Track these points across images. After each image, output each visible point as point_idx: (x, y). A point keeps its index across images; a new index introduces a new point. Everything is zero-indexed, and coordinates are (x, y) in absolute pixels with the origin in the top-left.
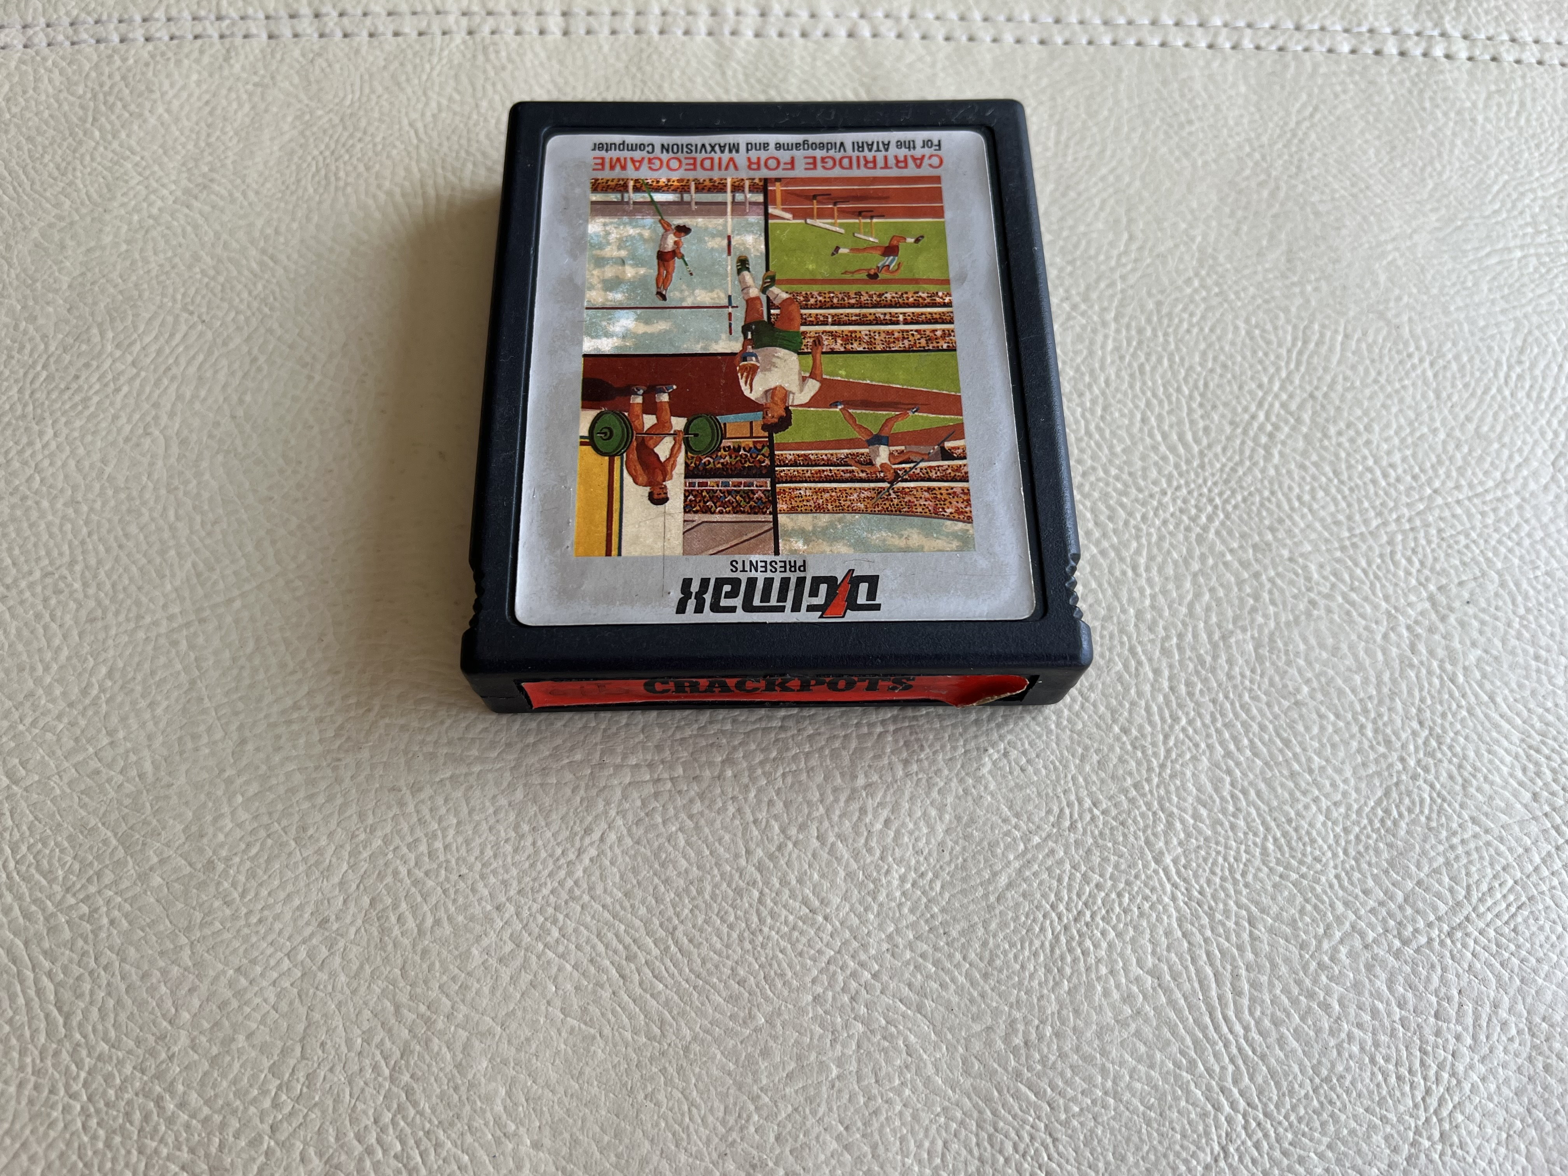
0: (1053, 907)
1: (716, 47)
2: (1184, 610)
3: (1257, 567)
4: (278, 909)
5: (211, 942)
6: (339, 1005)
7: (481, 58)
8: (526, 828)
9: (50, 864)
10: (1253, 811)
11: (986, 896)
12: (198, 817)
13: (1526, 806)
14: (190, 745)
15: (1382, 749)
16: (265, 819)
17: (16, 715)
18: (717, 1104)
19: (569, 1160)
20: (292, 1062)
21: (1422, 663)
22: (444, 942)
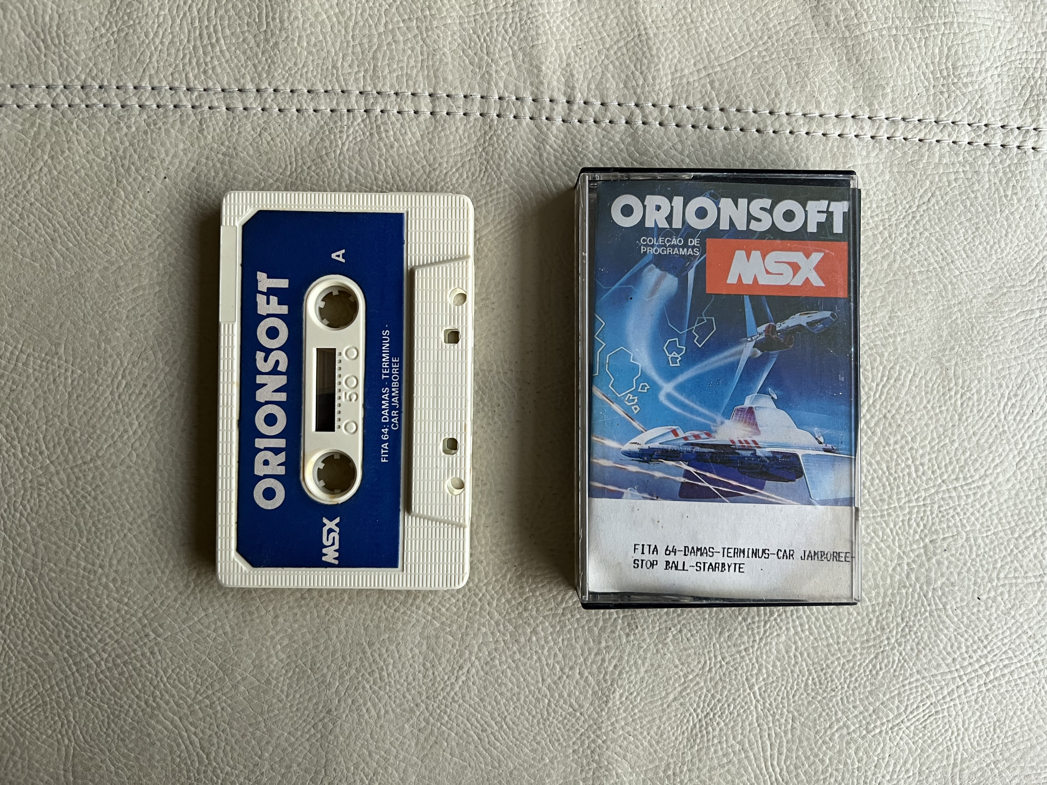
0: (695, 710)
1: (536, 130)
4: (306, 704)
5: (274, 720)
6: (341, 751)
7: (376, 136)
8: (428, 665)
9: (185, 679)
10: (804, 664)
11: (662, 705)
12: (258, 656)
13: (947, 665)
14: (248, 618)
15: (879, 633)
16: (294, 658)
17: (151, 598)
20: (321, 777)
21: (911, 585)
22: (391, 722)
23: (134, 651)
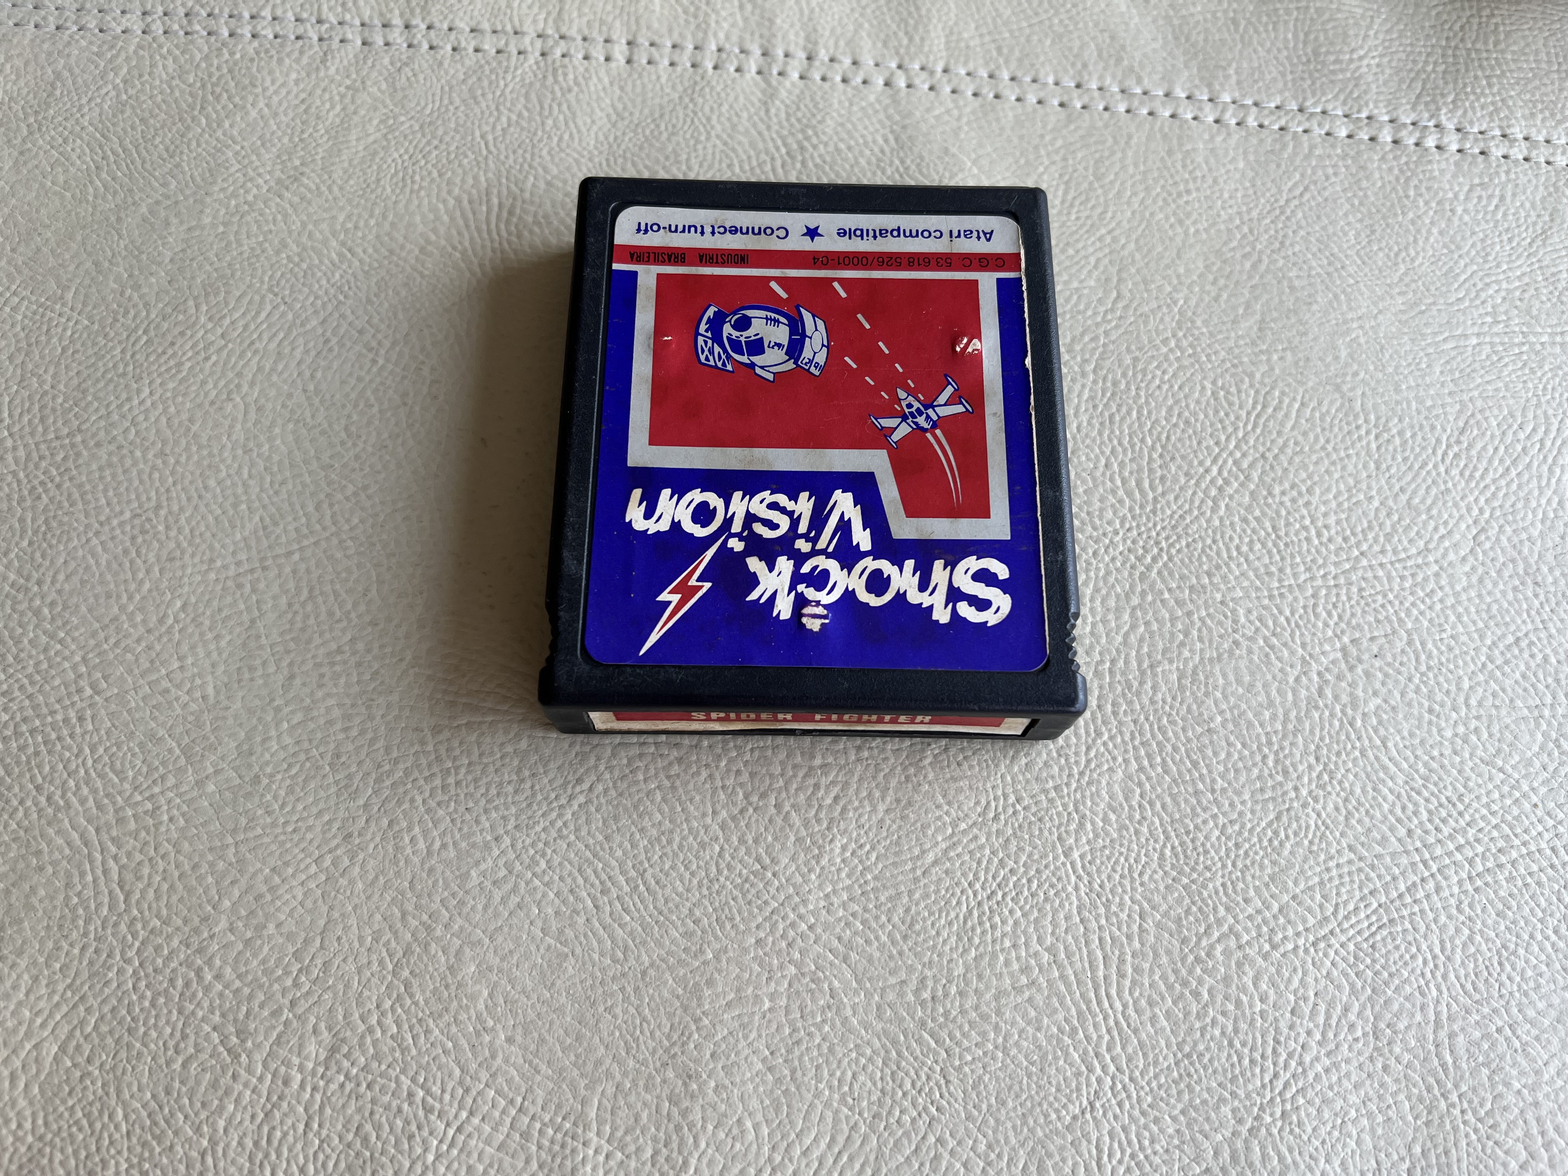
0: (971, 885)
1: (763, 85)
2: (1119, 639)
3: (1191, 607)
4: (311, 822)
5: (252, 844)
6: (355, 908)
7: (550, 79)
8: (527, 773)
9: (122, 764)
10: (1156, 820)
12: (249, 738)
13: (1399, 840)
14: (247, 676)
16: (306, 745)
17: (102, 635)
18: (664, 1021)
19: (536, 1054)
20: (313, 950)
21: (1326, 706)
22: (448, 863)
23: (53, 713)
